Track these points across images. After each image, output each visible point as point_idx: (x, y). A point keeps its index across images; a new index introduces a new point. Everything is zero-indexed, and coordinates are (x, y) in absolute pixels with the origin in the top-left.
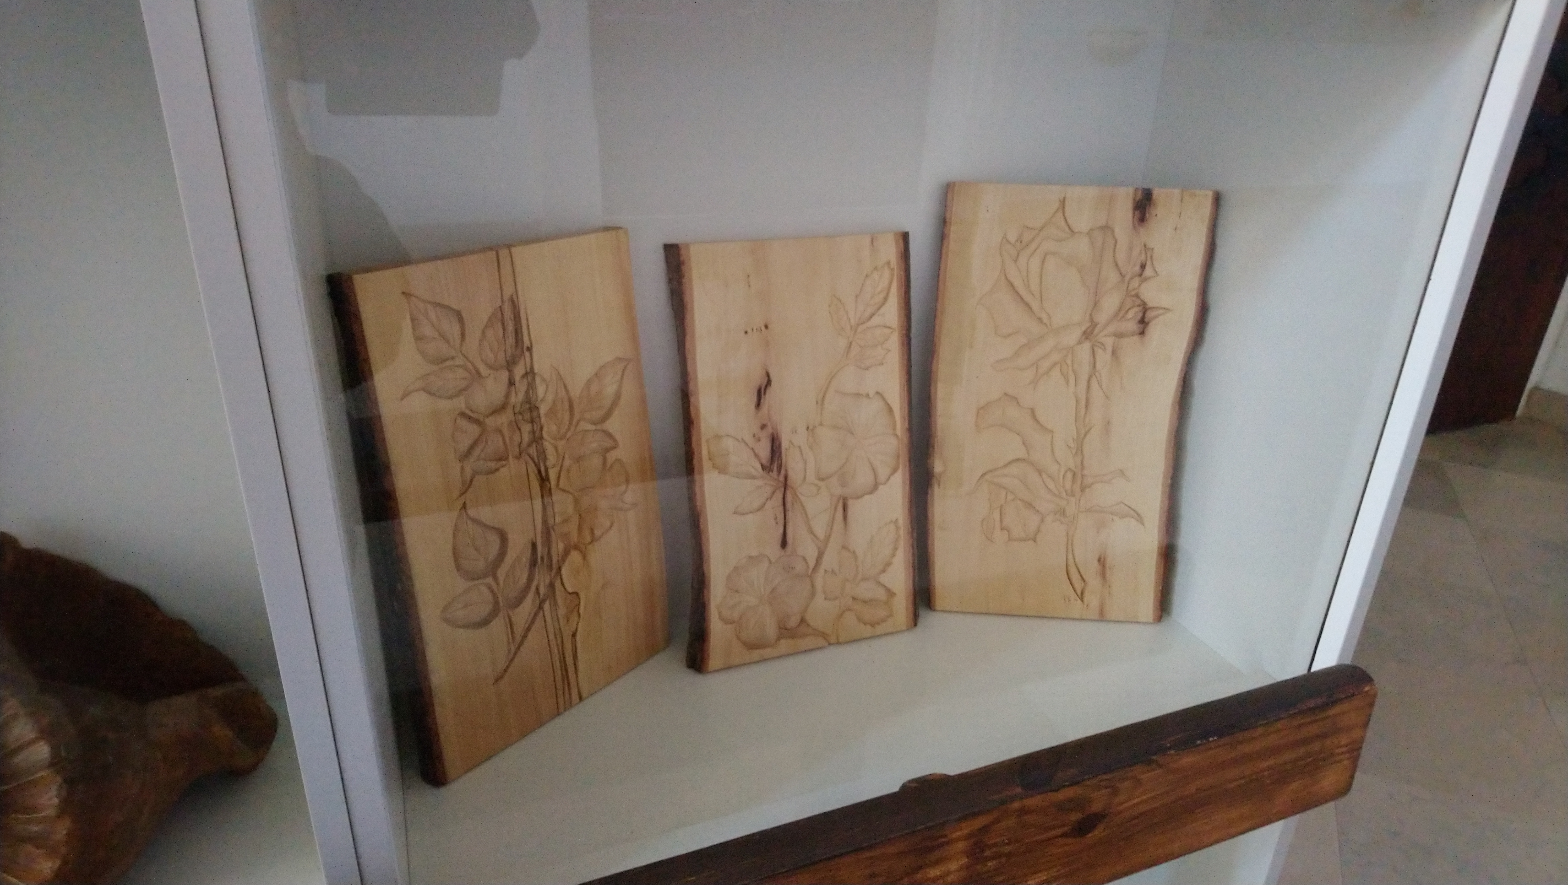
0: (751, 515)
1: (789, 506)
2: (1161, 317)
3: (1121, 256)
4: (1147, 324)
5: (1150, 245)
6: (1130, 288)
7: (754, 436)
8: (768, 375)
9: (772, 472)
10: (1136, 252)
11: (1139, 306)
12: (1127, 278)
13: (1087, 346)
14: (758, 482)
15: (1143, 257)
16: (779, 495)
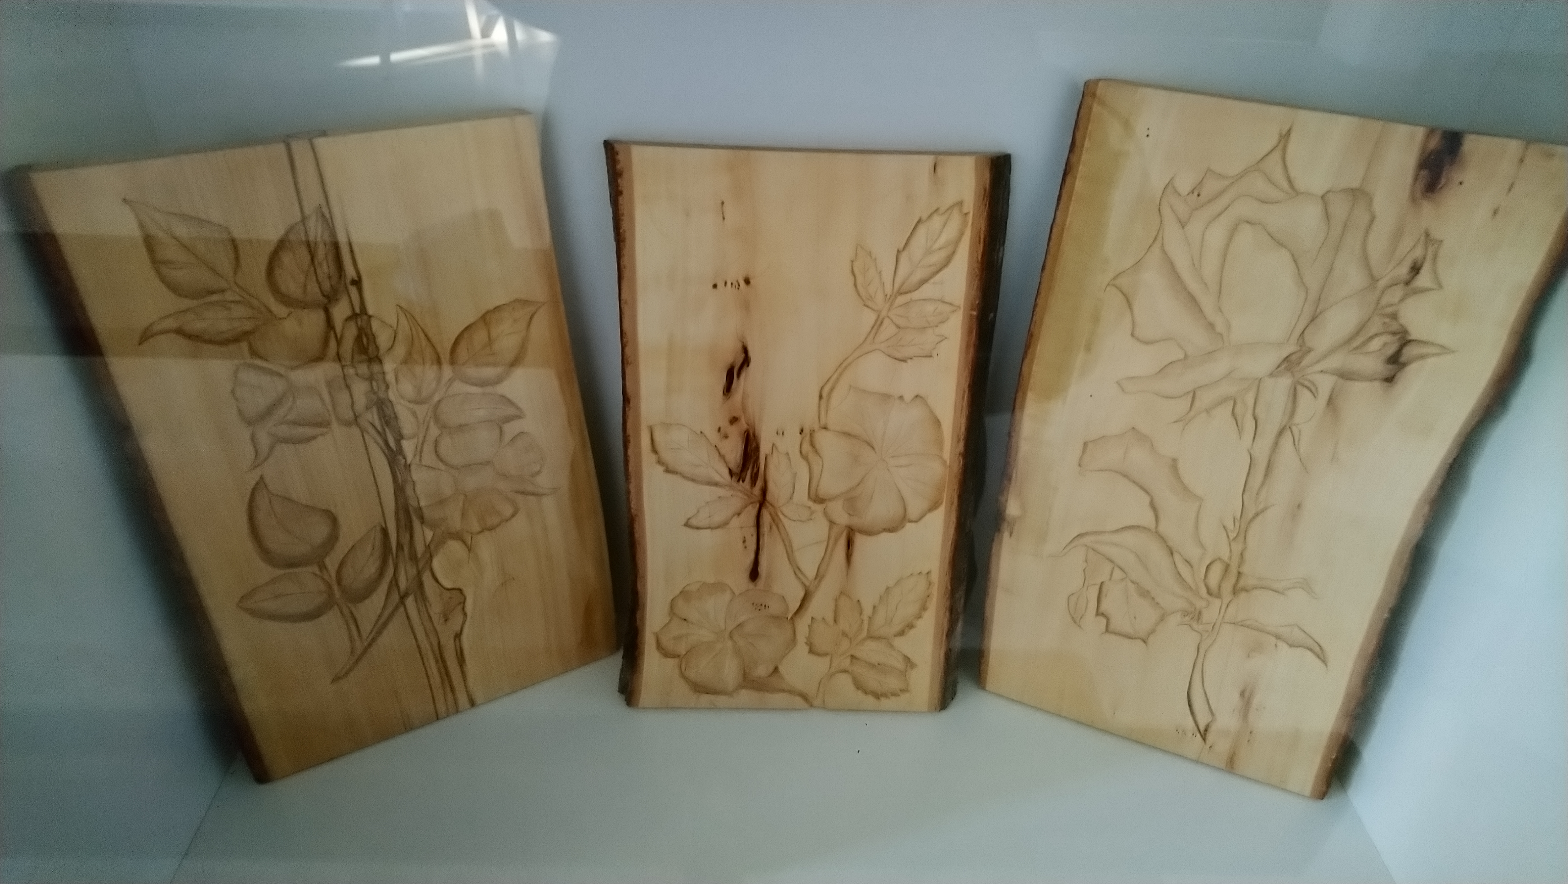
0: (708, 531)
1: (765, 529)
2: (1431, 361)
3: (1378, 244)
4: (1404, 365)
5: (1436, 234)
6: (1384, 302)
7: (719, 429)
8: (745, 350)
9: (743, 481)
10: (1406, 244)
11: (1394, 333)
12: (1381, 284)
13: (1285, 382)
14: (720, 492)
15: (1418, 253)
16: (752, 511)
